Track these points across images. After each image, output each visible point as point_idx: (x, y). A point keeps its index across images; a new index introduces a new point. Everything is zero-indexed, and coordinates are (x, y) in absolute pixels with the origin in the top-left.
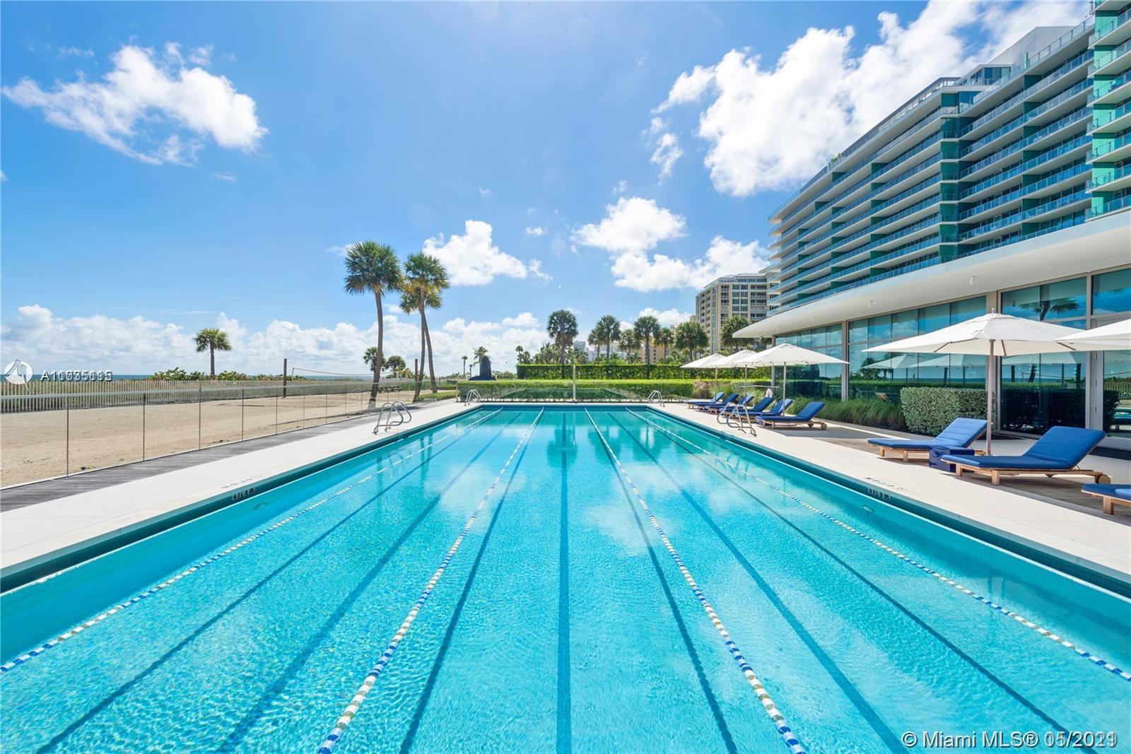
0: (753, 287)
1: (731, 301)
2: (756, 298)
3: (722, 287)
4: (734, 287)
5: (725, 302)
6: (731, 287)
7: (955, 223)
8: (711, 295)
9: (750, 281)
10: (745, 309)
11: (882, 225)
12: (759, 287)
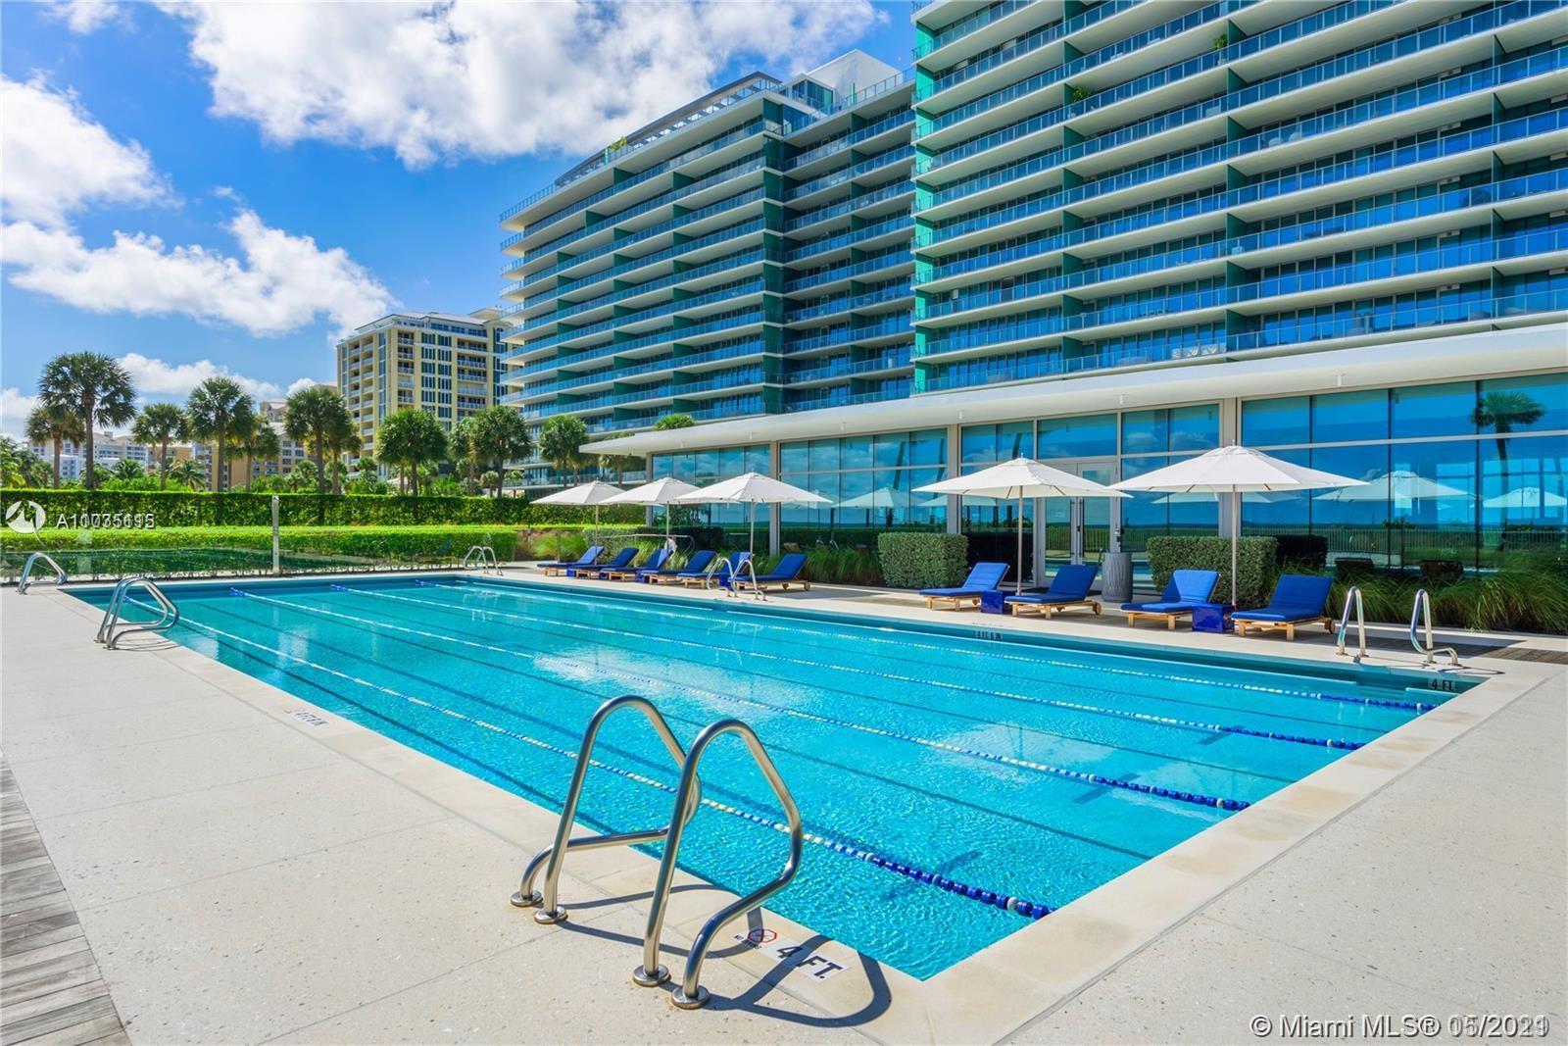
0: (461, 343)
1: (418, 367)
2: (468, 366)
3: (400, 334)
4: (425, 338)
5: (406, 366)
6: (418, 337)
7: (780, 295)
8: (375, 347)
9: (455, 329)
10: (447, 385)
11: (688, 277)
12: (473, 345)
